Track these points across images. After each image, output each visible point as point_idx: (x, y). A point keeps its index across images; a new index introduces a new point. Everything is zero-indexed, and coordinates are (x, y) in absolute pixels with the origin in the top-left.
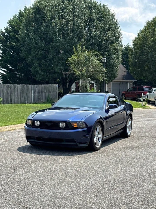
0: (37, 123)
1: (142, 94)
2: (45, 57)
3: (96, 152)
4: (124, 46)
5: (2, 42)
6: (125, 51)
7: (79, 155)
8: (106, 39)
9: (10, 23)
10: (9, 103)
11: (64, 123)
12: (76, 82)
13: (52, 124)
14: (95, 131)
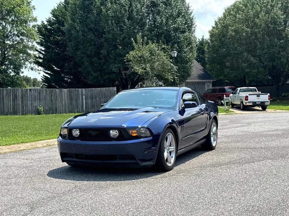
0: (76, 133)
1: (225, 96)
2: (98, 54)
3: (168, 172)
4: (198, 40)
5: (45, 37)
6: (199, 46)
7: (141, 179)
8: (176, 28)
9: (54, 13)
10: (53, 113)
11: (117, 131)
12: (139, 84)
13: (99, 132)
14: (165, 141)
